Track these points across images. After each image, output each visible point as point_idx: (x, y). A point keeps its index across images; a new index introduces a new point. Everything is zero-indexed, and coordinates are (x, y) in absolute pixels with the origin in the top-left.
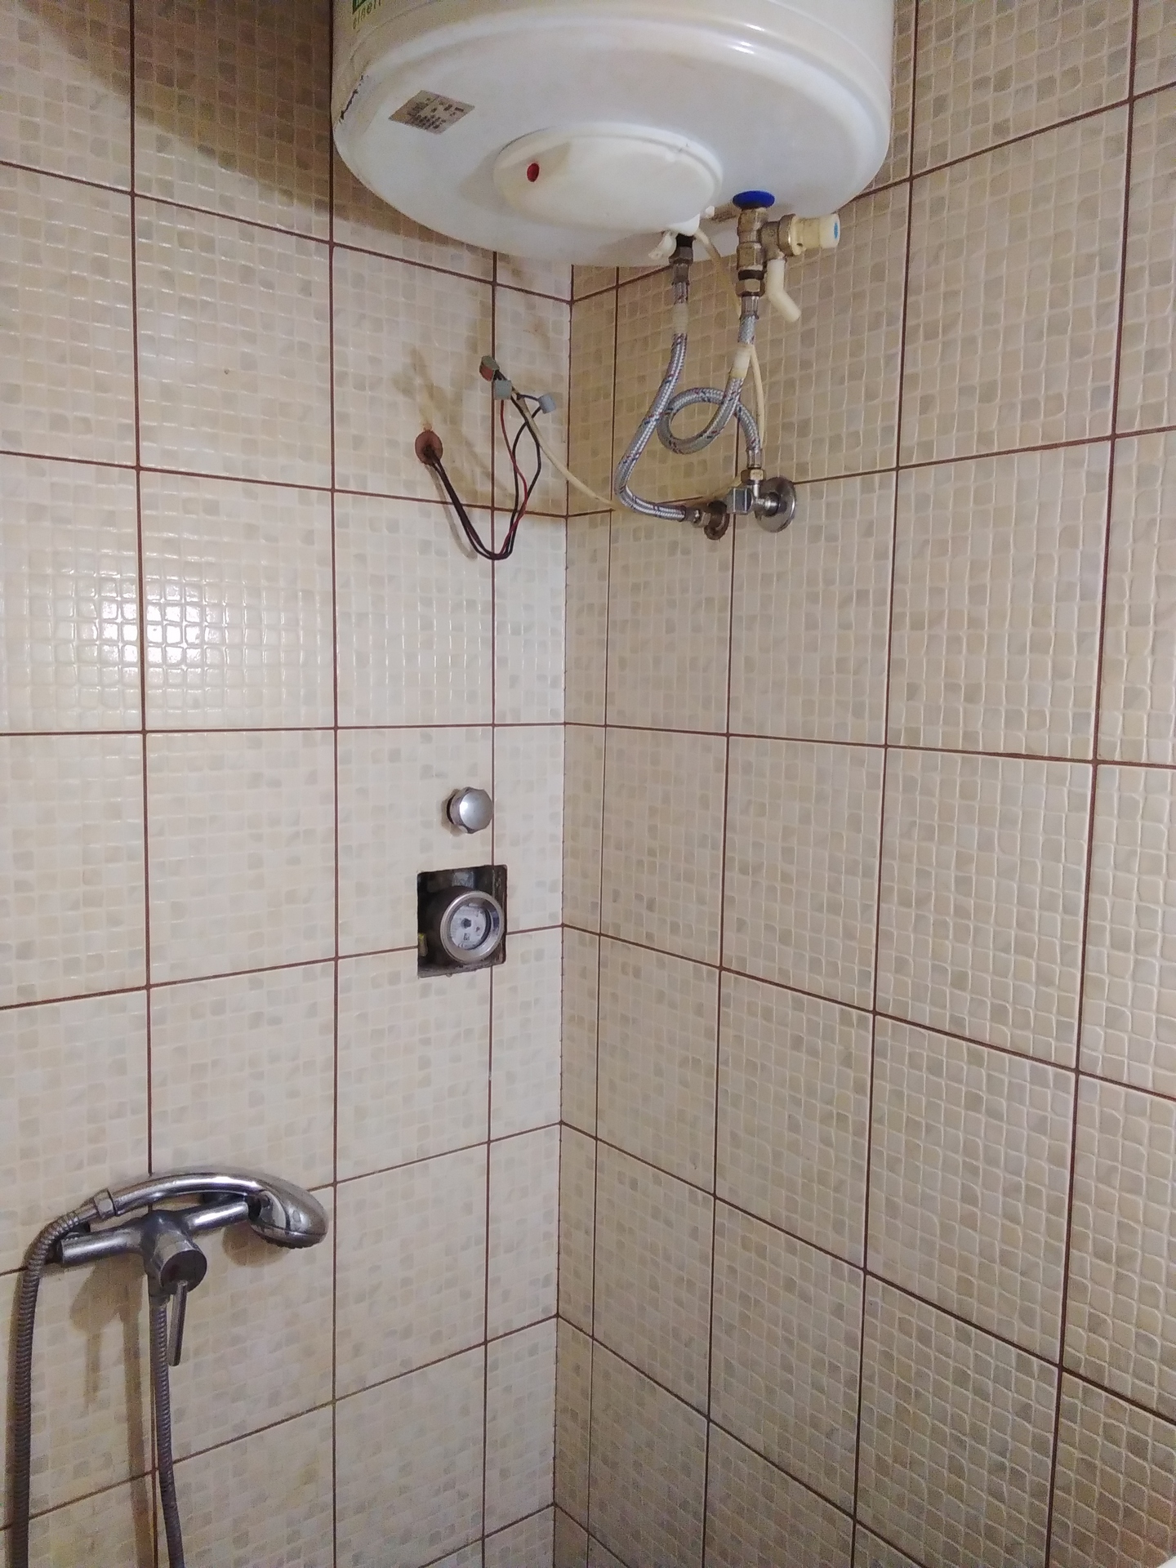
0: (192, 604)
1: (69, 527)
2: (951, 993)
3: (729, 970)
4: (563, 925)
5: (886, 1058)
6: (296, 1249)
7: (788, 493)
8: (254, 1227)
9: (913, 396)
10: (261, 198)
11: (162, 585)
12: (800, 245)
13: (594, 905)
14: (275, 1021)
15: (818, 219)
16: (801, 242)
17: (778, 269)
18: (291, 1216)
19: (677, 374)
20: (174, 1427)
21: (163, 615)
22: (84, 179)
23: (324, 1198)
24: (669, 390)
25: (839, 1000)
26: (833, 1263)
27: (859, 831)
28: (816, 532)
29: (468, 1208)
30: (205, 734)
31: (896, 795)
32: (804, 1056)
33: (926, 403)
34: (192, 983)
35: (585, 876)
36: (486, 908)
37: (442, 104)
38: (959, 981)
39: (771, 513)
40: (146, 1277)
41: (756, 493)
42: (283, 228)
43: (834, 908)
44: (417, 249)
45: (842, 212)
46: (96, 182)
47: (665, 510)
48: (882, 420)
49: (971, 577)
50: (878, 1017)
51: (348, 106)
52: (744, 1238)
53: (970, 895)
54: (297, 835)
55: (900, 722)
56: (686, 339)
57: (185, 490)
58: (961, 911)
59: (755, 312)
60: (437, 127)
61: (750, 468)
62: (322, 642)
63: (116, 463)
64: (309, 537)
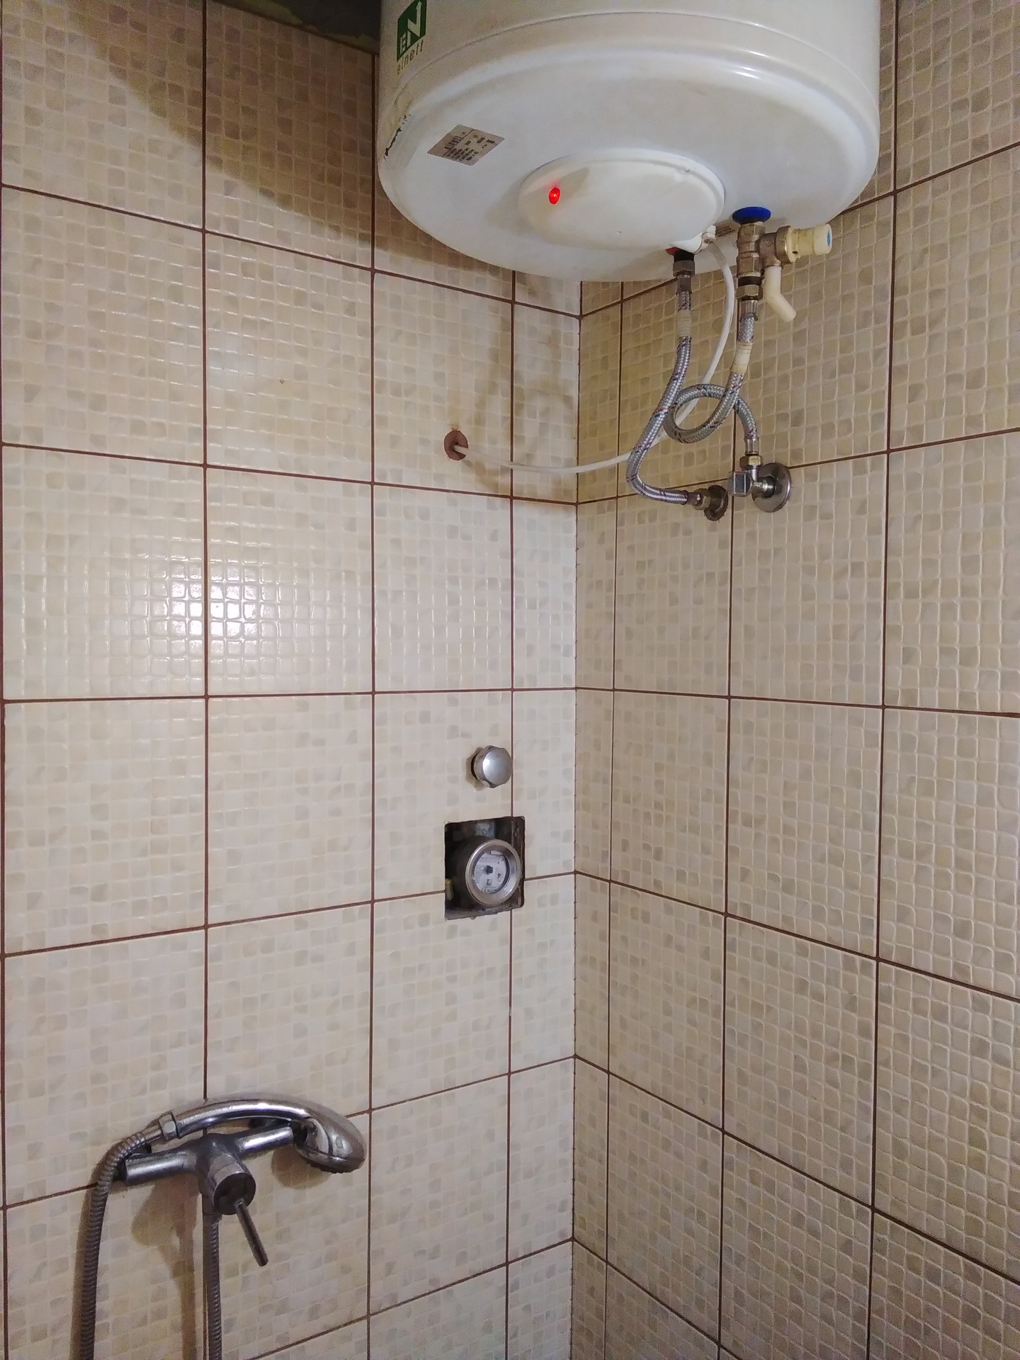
0: (250, 584)
1: (145, 517)
2: (954, 942)
3: (734, 917)
4: (576, 872)
5: (890, 1003)
6: (338, 1174)
7: (783, 477)
8: (300, 1151)
9: (902, 386)
10: (313, 232)
11: (224, 567)
12: (795, 253)
13: (605, 853)
14: (318, 958)
15: (812, 229)
16: (797, 250)
17: (774, 275)
18: (332, 1141)
19: (683, 373)
20: (224, 1337)
21: (225, 594)
22: (162, 219)
23: (361, 1123)
24: (676, 386)
25: (843, 946)
26: (841, 1200)
27: (859, 787)
28: (811, 511)
29: (490, 1135)
30: (260, 698)
31: (895, 753)
32: (808, 999)
33: (915, 392)
34: (244, 923)
35: (595, 826)
36: (506, 855)
37: (476, 136)
38: (962, 931)
39: (768, 495)
40: (200, 1196)
41: (754, 477)
42: (332, 258)
43: (835, 860)
44: (446, 273)
45: (834, 222)
46: (173, 221)
47: (670, 494)
48: (873, 408)
49: (964, 548)
50: (881, 964)
51: (392, 143)
52: (752, 1173)
53: (970, 847)
54: (338, 789)
55: (897, 684)
56: (690, 341)
57: (245, 484)
58: (961, 863)
59: (754, 314)
60: (470, 158)
61: (748, 455)
62: (362, 617)
63: (186, 461)
64: (351, 525)
